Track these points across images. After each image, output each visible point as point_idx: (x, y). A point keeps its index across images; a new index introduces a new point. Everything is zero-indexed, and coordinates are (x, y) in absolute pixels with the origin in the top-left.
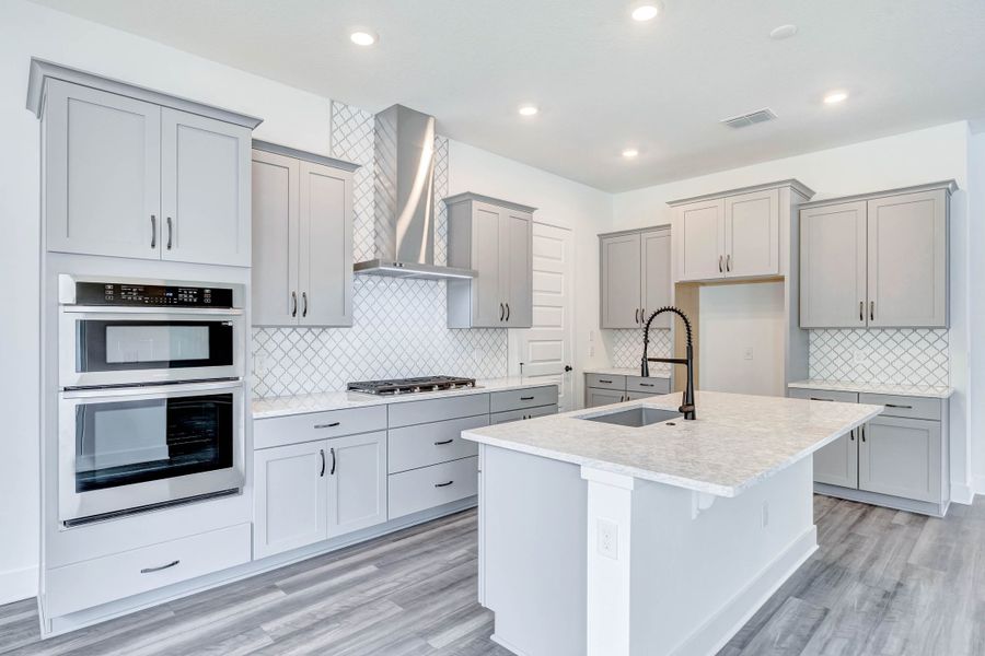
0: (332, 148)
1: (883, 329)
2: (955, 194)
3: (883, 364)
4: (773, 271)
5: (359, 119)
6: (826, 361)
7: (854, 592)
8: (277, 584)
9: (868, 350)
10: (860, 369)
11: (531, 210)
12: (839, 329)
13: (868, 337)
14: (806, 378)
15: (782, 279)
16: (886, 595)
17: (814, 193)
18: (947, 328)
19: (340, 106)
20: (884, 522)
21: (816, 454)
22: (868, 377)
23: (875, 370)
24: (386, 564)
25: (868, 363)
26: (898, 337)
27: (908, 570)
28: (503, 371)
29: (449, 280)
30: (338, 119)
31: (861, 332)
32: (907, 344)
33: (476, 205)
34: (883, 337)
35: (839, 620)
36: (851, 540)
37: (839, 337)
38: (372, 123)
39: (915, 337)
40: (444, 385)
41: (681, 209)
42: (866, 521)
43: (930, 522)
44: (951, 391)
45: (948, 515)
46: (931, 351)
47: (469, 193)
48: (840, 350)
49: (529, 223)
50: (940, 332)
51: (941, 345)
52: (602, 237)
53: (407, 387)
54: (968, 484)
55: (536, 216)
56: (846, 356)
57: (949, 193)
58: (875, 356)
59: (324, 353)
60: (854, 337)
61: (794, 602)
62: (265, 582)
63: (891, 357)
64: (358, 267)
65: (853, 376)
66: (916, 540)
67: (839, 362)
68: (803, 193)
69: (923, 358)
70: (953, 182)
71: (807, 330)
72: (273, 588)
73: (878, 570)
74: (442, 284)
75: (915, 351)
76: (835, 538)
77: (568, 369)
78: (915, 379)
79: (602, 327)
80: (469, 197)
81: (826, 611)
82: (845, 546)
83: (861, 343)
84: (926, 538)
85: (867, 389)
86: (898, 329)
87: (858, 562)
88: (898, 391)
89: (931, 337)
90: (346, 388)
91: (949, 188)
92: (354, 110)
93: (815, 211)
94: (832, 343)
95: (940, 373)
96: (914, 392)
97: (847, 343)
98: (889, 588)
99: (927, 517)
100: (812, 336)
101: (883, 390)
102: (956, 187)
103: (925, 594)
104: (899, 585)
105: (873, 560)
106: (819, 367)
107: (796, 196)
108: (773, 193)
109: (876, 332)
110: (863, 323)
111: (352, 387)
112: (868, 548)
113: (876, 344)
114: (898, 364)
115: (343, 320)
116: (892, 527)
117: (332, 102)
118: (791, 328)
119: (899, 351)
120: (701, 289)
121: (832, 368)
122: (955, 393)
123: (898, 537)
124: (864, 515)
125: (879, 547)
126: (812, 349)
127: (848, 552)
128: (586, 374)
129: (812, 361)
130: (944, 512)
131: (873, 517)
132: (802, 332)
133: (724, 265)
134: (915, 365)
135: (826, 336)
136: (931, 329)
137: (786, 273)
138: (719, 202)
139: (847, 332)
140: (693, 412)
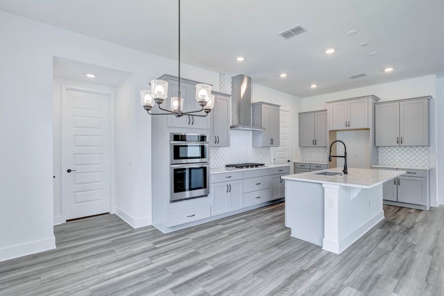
0: (220, 89)
1: (406, 147)
2: (431, 100)
3: (406, 159)
4: (366, 127)
5: (227, 79)
6: (384, 158)
7: (397, 228)
8: (219, 223)
9: (400, 154)
10: (397, 161)
11: (279, 106)
12: (390, 147)
13: (400, 149)
14: (378, 164)
15: (369, 129)
16: (408, 229)
17: (379, 99)
18: (429, 146)
19: (222, 75)
20: (407, 212)
21: (384, 184)
22: (400, 163)
23: (403, 161)
24: (248, 219)
25: (400, 159)
26: (411, 149)
27: (415, 223)
28: (269, 162)
29: (253, 130)
30: (222, 80)
31: (397, 148)
32: (414, 152)
33: (263, 105)
34: (406, 149)
35: (393, 234)
36: (396, 216)
37: (389, 149)
38: (231, 80)
39: (417, 149)
40: (257, 166)
41: (331, 104)
42: (400, 211)
43: (422, 212)
44: (430, 168)
45: (429, 210)
46: (423, 154)
47: (261, 102)
48: (390, 154)
49: (278, 110)
50: (426, 148)
51: (426, 152)
52: (300, 114)
53: (247, 166)
54: (437, 200)
55: (281, 108)
56: (392, 156)
57: (429, 99)
58: (403, 156)
59: (219, 155)
60: (395, 149)
61: (379, 230)
62: (216, 223)
63: (408, 157)
64: (231, 127)
65: (395, 163)
66: (418, 216)
67: (390, 158)
68: (376, 99)
69: (420, 157)
70: (430, 96)
71: (377, 147)
72: (217, 225)
73: (405, 223)
74: (251, 132)
75: (417, 154)
76: (390, 215)
77: (289, 161)
78: (417, 164)
79: (300, 146)
80: (261, 103)
81: (389, 232)
82: (393, 218)
83: (397, 152)
84: (421, 216)
85: (400, 167)
86: (411, 147)
87: (399, 221)
88: (411, 168)
89: (423, 149)
90: (225, 166)
91: (429, 98)
92: (226, 76)
93: (380, 106)
94: (387, 152)
95: (426, 162)
96: (417, 168)
97: (392, 152)
98: (409, 227)
99: (422, 210)
100: (379, 149)
101: (406, 167)
102: (431, 98)
103: (421, 229)
104: (412, 227)
105: (403, 221)
106: (382, 160)
107: (374, 100)
108: (366, 100)
109: (403, 148)
110: (398, 145)
111: (227, 166)
112: (401, 218)
113: (403, 152)
114: (411, 159)
115: (227, 144)
116: (409, 213)
117: (220, 74)
118: (372, 146)
119: (411, 154)
120: (337, 132)
121: (387, 160)
122: (432, 169)
123: (412, 216)
124: (399, 210)
125: (405, 217)
126: (379, 154)
127: (394, 219)
128: (294, 163)
129: (379, 158)
130: (428, 209)
131: (403, 210)
132: (376, 147)
133: (347, 125)
134: (417, 159)
135: (385, 149)
136: (423, 146)
137: (371, 127)
138: (346, 102)
139: (392, 148)
140: (347, 172)
